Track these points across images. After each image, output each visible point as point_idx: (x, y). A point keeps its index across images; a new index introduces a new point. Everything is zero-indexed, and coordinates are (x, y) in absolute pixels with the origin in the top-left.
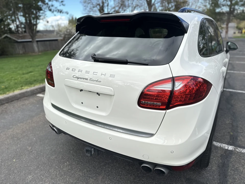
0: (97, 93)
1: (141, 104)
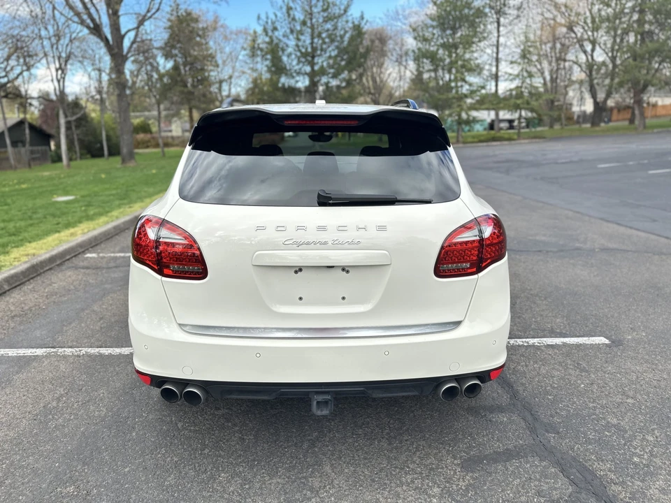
0: (343, 270)
1: (439, 272)
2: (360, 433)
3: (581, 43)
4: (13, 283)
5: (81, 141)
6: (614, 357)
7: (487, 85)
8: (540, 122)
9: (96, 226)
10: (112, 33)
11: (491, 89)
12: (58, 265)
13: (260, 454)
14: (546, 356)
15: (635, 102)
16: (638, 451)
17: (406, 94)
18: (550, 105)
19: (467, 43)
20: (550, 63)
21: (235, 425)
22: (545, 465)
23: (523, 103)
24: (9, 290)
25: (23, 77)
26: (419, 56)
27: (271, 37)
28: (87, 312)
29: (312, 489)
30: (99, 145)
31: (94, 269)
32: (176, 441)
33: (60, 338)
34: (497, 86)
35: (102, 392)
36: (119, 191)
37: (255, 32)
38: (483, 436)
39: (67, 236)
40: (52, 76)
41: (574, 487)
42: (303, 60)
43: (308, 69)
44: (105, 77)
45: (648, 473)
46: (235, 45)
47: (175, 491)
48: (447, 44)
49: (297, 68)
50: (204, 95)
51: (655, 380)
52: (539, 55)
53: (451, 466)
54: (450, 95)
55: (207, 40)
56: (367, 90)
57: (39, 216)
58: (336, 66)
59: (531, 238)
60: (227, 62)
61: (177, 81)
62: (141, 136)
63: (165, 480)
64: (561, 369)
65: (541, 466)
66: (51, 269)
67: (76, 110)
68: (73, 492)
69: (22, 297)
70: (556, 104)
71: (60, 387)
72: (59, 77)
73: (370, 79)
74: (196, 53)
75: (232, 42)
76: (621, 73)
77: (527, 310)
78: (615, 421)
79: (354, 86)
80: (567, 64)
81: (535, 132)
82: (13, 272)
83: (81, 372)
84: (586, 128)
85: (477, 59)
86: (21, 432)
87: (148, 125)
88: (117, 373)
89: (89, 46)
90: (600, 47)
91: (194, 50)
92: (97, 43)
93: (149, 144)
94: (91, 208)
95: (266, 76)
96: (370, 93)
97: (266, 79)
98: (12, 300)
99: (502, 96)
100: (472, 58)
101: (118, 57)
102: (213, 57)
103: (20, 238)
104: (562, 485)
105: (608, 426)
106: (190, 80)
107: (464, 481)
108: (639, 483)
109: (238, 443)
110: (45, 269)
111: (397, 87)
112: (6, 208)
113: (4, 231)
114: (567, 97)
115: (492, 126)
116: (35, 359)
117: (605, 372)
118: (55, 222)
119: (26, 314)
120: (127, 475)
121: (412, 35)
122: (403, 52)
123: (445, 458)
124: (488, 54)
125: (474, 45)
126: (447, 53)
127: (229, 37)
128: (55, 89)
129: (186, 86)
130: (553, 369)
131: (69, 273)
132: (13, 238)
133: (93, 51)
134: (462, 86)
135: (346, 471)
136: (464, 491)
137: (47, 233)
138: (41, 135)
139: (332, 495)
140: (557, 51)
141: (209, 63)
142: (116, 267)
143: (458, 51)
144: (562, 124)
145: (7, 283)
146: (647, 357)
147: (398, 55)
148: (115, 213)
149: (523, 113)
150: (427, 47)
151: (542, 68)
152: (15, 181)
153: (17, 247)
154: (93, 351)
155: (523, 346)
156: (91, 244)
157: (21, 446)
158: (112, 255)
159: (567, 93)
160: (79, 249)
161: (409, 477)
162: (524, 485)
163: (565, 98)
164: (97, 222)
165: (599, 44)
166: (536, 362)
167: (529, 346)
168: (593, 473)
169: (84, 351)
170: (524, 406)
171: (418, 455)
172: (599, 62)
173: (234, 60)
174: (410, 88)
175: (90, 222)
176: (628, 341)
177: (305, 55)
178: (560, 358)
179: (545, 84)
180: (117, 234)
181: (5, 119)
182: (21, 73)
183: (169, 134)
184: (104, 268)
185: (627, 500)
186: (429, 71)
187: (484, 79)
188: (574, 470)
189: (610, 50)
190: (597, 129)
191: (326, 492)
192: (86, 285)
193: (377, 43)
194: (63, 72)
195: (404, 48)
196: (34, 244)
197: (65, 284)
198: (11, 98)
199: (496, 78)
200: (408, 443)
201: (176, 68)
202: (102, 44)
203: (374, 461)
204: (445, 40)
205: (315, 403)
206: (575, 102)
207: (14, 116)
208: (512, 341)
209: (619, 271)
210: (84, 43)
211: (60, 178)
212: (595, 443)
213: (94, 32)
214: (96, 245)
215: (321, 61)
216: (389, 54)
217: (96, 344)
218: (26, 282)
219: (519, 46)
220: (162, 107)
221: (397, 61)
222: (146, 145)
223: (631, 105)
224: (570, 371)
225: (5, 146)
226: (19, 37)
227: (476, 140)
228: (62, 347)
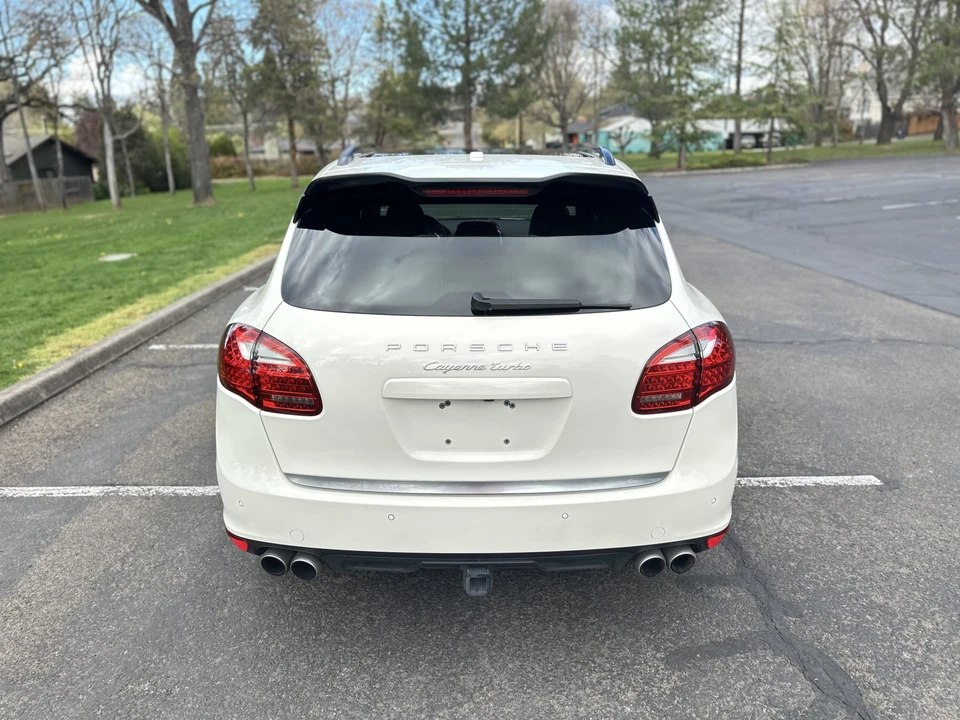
1: (639, 406)
2: (530, 612)
3: (866, 18)
4: (54, 390)
5: (136, 169)
6: (887, 505)
7: (723, 83)
8: (802, 136)
9: (163, 303)
10: (176, 10)
11: (729, 88)
12: (112, 362)
13: (394, 640)
14: (790, 503)
15: (943, 107)
16: (910, 643)
17: (604, 95)
18: (817, 111)
19: (696, 19)
20: (819, 48)
21: (360, 599)
22: (781, 662)
23: (776, 110)
24: (47, 400)
25: (51, 76)
26: (624, 40)
27: (406, 13)
28: (155, 432)
29: (463, 691)
30: (160, 173)
31: (162, 368)
32: (282, 621)
33: (121, 472)
34: (738, 83)
35: (181, 550)
36: (193, 246)
37: (383, 5)
38: (698, 619)
39: (123, 318)
40: (92, 75)
41: (819, 693)
42: (454, 47)
43: (460, 60)
44: (167, 76)
45: (920, 675)
46: (353, 25)
47: (283, 690)
48: (666, 20)
49: (444, 58)
50: (311, 101)
51: (941, 540)
52: (802, 35)
53: (652, 660)
54: (669, 98)
55: (314, 18)
56: (547, 90)
57: (81, 285)
58: (501, 56)
59: (778, 322)
60: (342, 51)
61: (270, 79)
62: (221, 160)
63: (269, 675)
64: (810, 522)
65: (774, 662)
66: (103, 368)
67: (128, 123)
68: (149, 690)
69: (66, 409)
70: (827, 108)
71: (125, 543)
72: (102, 75)
73: (551, 73)
74: (298, 38)
75: (348, 20)
76: (924, 63)
77: (767, 433)
78: (881, 600)
79: (528, 85)
80: (844, 50)
81: (795, 151)
82: (52, 373)
83: (151, 521)
84: (869, 146)
85: (710, 43)
86: (75, 606)
87: (231, 143)
88: (200, 524)
89: (143, 29)
90: (895, 24)
91: (296, 34)
92: (153, 23)
93: (232, 171)
94: (155, 273)
95: (399, 69)
96: (551, 94)
97: (399, 74)
98: (52, 414)
99: (745, 99)
100: (703, 41)
101: (185, 46)
102: (323, 44)
103: (59, 320)
104: (802, 689)
105: (871, 607)
106: (290, 78)
107: (669, 683)
108: (908, 689)
109: (365, 626)
110: (95, 368)
111: (591, 85)
112: (35, 271)
113: (35, 309)
114: (844, 99)
115: (729, 144)
116: (89, 502)
117: (872, 528)
118: (106, 296)
119: (73, 435)
120: (218, 668)
121: (615, 6)
122: (601, 34)
123: (643, 650)
124: (727, 35)
125: (707, 23)
126: (665, 34)
127: (345, 13)
128: (97, 94)
129: (283, 87)
130: (799, 522)
131: (129, 374)
132: (48, 319)
133: (149, 35)
134: (686, 85)
135: (510, 666)
136: (668, 696)
137: (96, 312)
138: (80, 160)
139: (491, 699)
140: (830, 29)
141: (316, 53)
142: (193, 365)
143: (683, 30)
144: (833, 141)
145: (44, 390)
146: (933, 506)
147: (593, 37)
148: (188, 282)
149: (777, 126)
150: (637, 24)
151: (807, 56)
152: (46, 229)
153: (55, 334)
154: (166, 491)
155: (759, 487)
156: (156, 330)
157: (77, 626)
158: (187, 346)
159: (842, 93)
160: (140, 337)
161: (595, 677)
162: (750, 688)
163: (839, 101)
164: (163, 295)
165: (894, 20)
166: (776, 513)
167: (768, 488)
168: (845, 674)
169: (154, 490)
170: (756, 577)
171: (607, 645)
172: (892, 47)
173: (353, 47)
174: (610, 87)
175: (154, 296)
176: (907, 483)
177: (455, 39)
178: (810, 507)
179: (810, 80)
180: (192, 315)
181: (27, 136)
182: (47, 70)
183: (261, 157)
184: (176, 366)
185: (890, 712)
186: (638, 61)
187: (720, 73)
188: (820, 670)
189: (910, 28)
190: (886, 147)
191: (483, 695)
192: (152, 391)
193: (562, 18)
194: (107, 69)
195: (602, 28)
196: (78, 330)
197: (123, 390)
198: (35, 107)
199: (738, 70)
200: (595, 627)
201: (268, 60)
202: (161, 26)
203: (548, 652)
204: (664, 14)
205: (468, 580)
206: (854, 106)
207: (40, 132)
208: (744, 481)
209: (902, 373)
210: (136, 25)
211: (108, 225)
212: (851, 631)
213: (151, 9)
214: (164, 331)
215: (479, 48)
216: (580, 36)
217: (171, 479)
218: (70, 387)
219: (774, 22)
220: (250, 117)
221: (591, 46)
222: (227, 172)
223: (939, 110)
224: (824, 526)
225: (29, 176)
226: (43, 16)
227: (706, 165)
228: (124, 485)
